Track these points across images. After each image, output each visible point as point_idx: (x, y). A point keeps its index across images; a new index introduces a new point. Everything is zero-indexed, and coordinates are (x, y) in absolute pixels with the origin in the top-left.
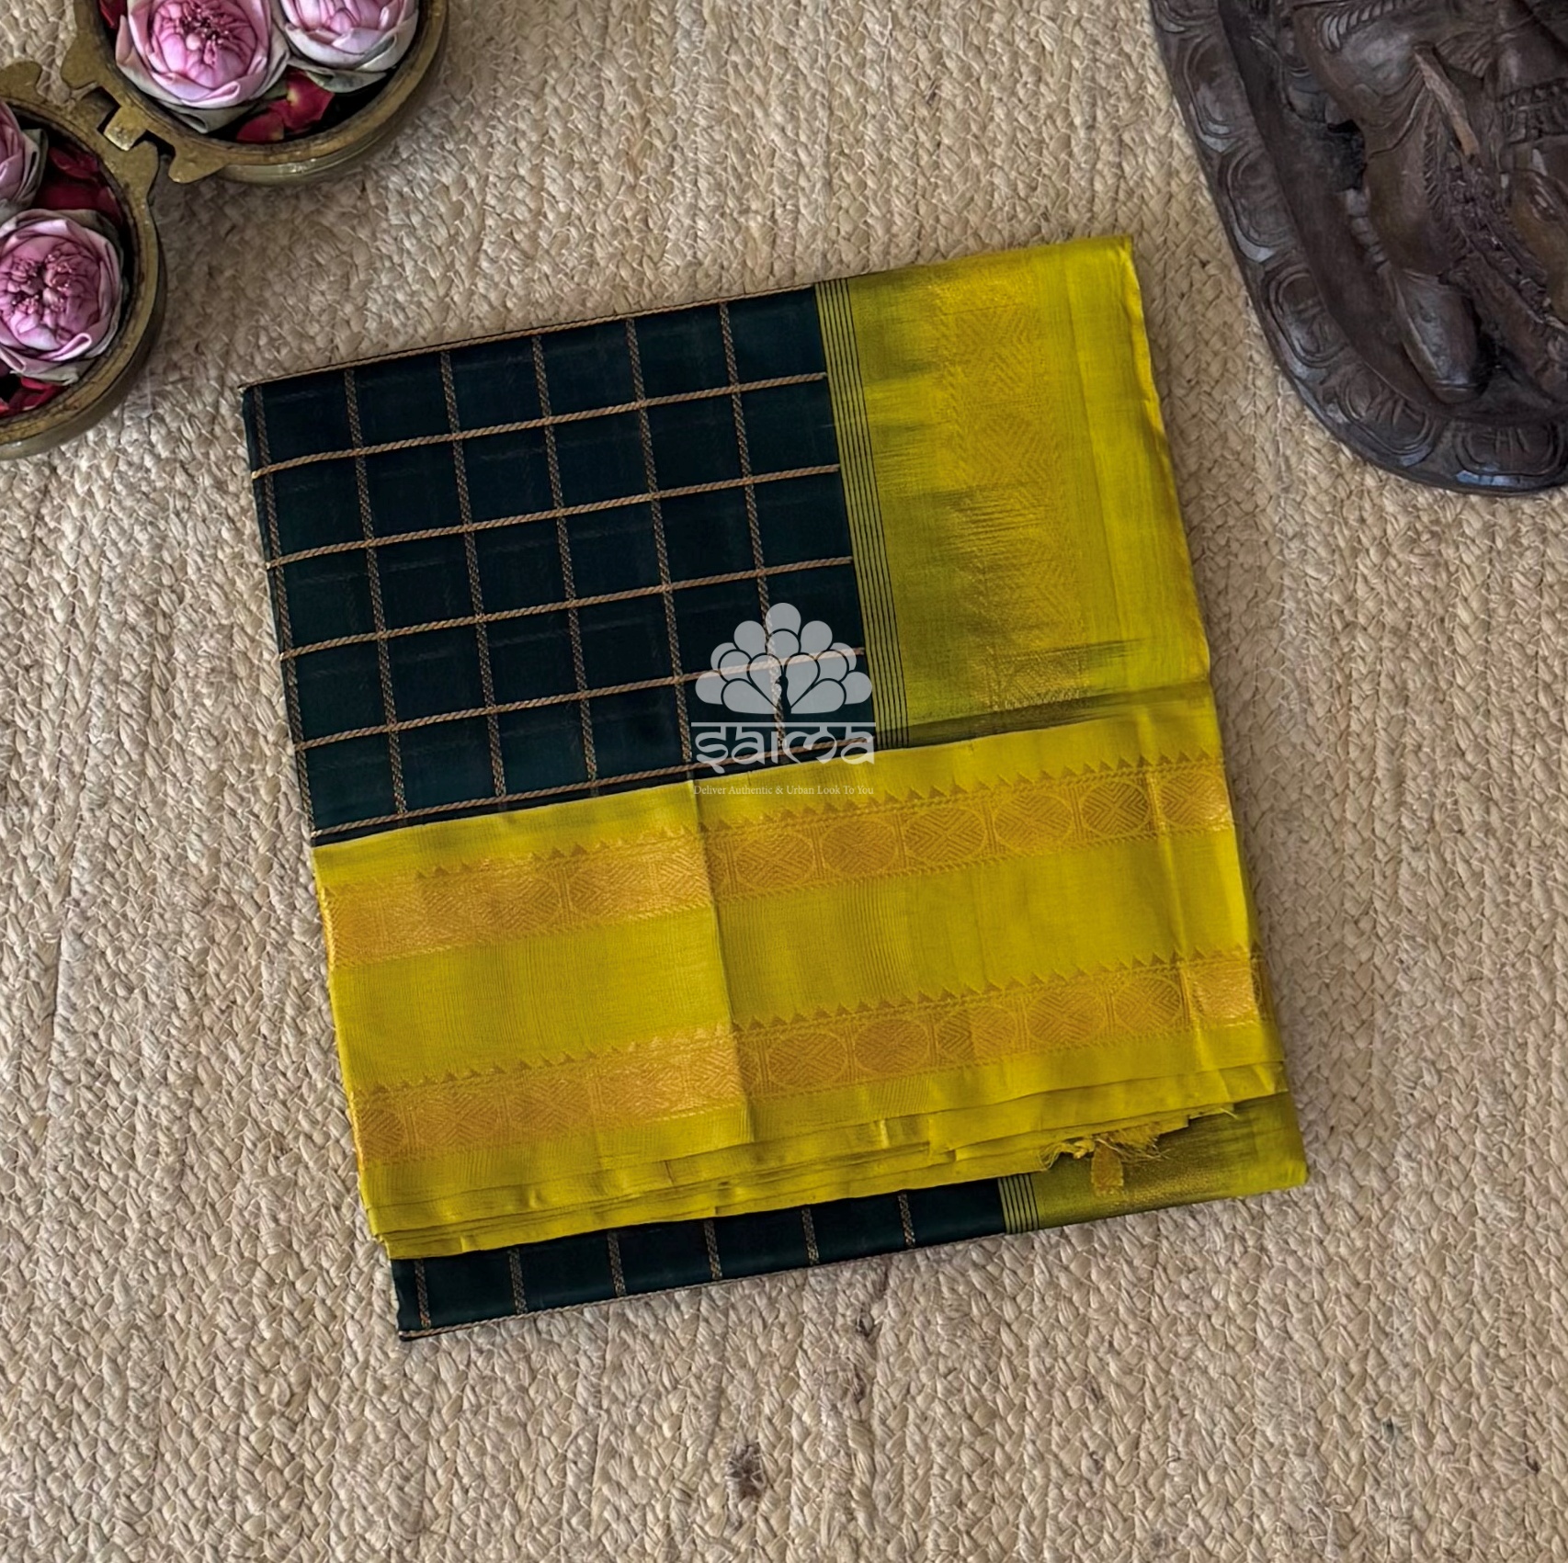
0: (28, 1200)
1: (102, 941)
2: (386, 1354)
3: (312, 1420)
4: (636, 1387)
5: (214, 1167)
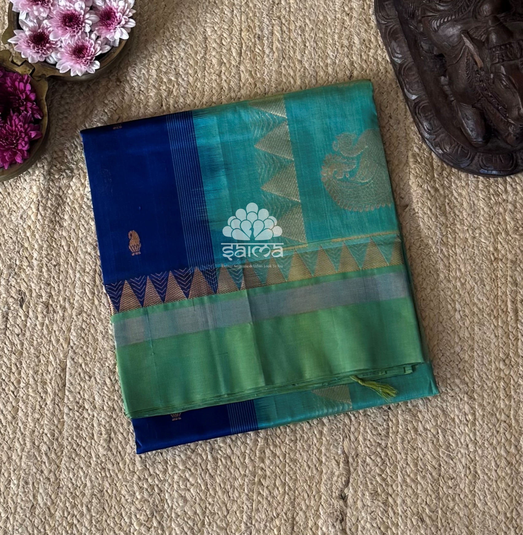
0: (58, 450)
1: (80, 361)
2: (179, 504)
3: (155, 527)
4: (264, 516)
5: (120, 439)
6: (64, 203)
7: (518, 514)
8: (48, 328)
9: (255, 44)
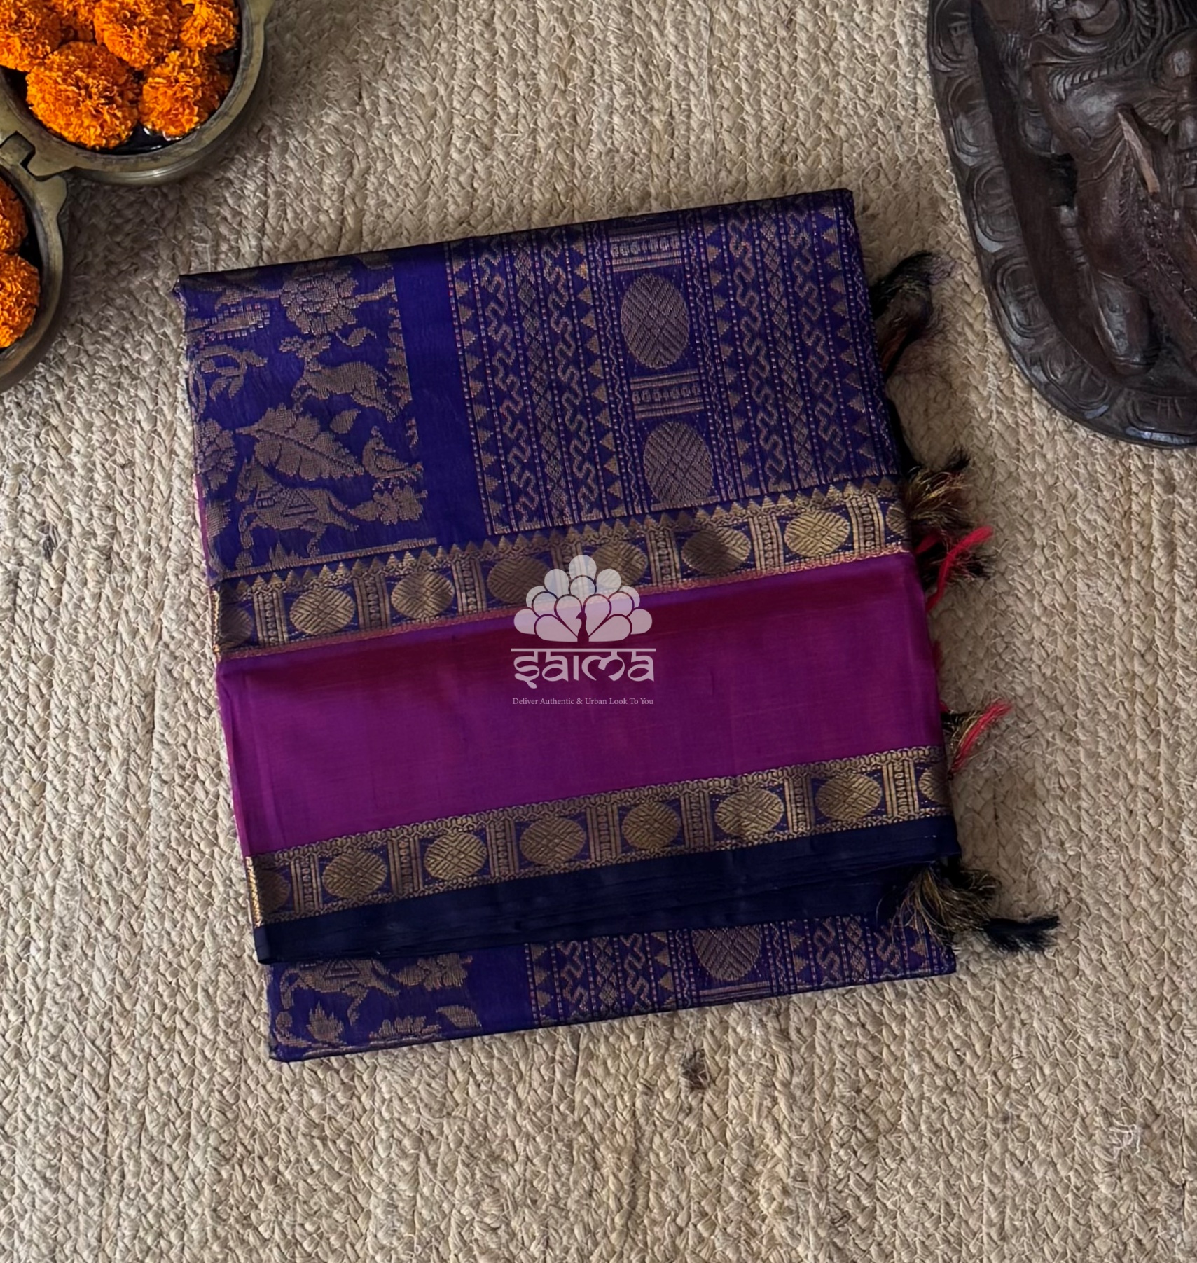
0: (136, 872)
1: (186, 675)
7: (1176, 989)
8: (110, 604)
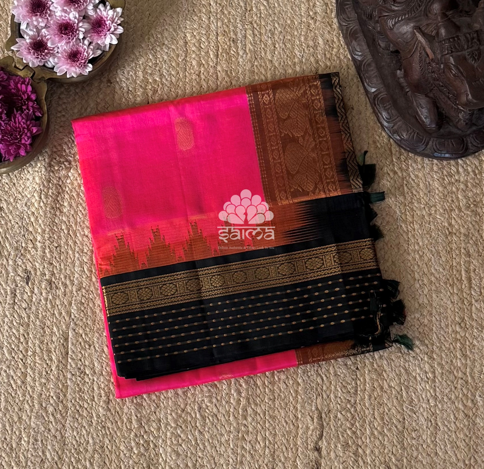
0: (63, 411)
1: (81, 331)
2: (172, 458)
6: (63, 191)
7: (476, 461)
8: (51, 302)
9: (230, 47)
